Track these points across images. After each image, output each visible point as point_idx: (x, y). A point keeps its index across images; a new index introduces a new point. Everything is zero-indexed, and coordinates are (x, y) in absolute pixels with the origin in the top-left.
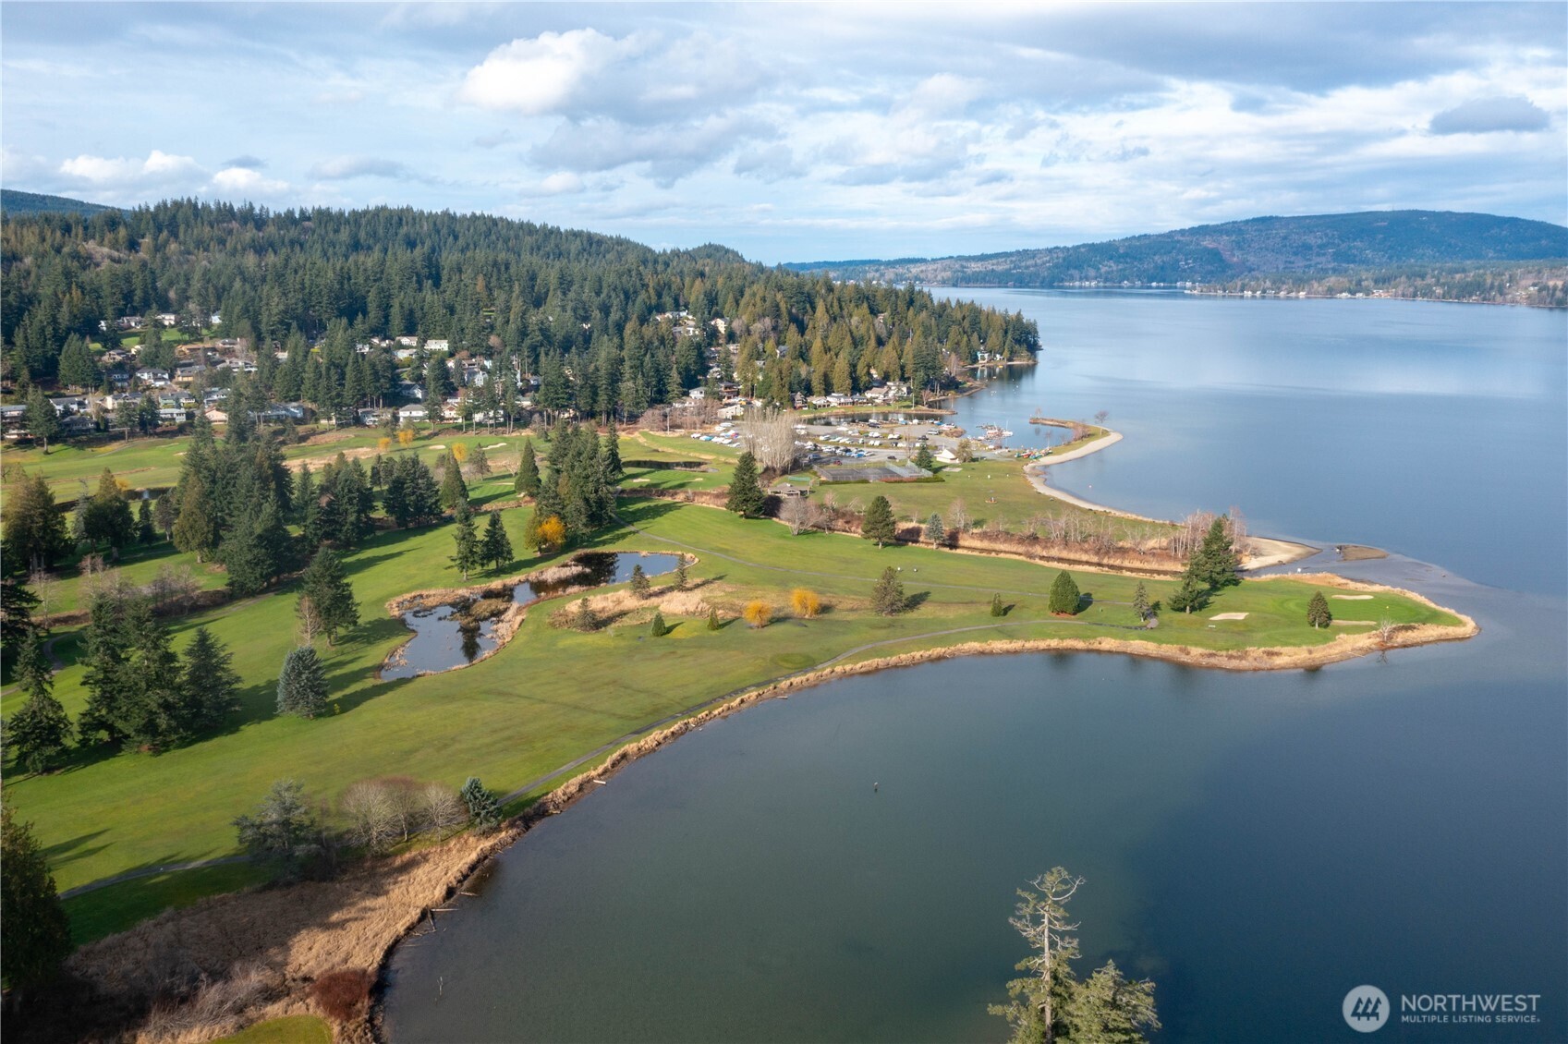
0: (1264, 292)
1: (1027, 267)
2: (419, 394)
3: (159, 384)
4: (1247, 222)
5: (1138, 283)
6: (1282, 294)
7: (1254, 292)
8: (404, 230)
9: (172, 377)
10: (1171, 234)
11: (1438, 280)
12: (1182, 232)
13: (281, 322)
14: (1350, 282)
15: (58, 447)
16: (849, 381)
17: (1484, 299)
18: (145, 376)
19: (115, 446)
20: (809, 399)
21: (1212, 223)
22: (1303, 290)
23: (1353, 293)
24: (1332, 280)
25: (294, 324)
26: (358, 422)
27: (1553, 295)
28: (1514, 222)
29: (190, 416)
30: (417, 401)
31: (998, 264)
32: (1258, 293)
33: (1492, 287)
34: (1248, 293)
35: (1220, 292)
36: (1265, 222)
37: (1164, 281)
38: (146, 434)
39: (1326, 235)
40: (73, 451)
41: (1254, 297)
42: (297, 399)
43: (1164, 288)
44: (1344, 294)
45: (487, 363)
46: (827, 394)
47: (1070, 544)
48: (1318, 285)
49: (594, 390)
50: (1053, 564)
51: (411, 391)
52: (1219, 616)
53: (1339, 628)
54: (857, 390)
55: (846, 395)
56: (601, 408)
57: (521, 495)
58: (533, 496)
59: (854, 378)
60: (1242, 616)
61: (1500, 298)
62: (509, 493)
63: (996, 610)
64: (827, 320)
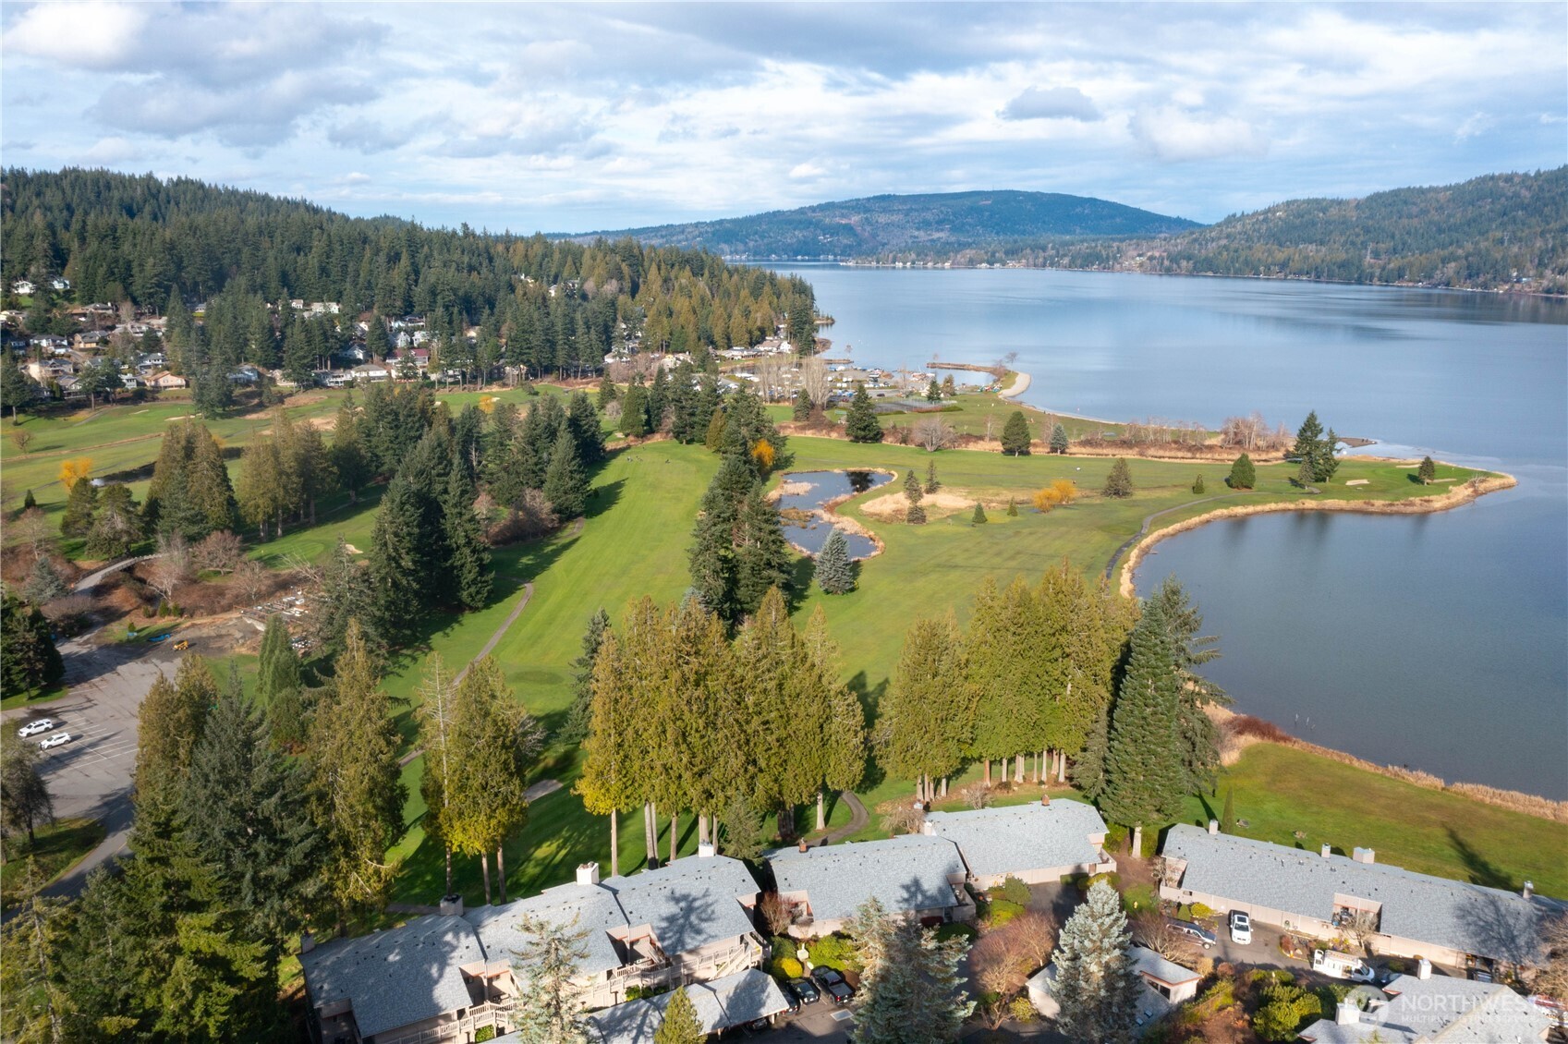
0: (913, 263)
1: (680, 242)
2: (360, 355)
3: (62, 351)
4: (868, 199)
5: (785, 257)
6: (930, 265)
7: (905, 263)
8: (116, 194)
9: (71, 344)
10: (802, 211)
11: (1058, 252)
12: (812, 209)
13: (159, 285)
14: (986, 253)
15: (21, 418)
16: (747, 336)
18: (44, 343)
19: (83, 415)
20: (718, 353)
21: (836, 201)
22: (948, 259)
23: (991, 263)
24: (969, 253)
25: (175, 286)
26: (318, 384)
27: (1162, 264)
28: (1093, 202)
29: (138, 384)
30: (358, 362)
31: (649, 238)
32: (909, 264)
33: (1108, 258)
34: (899, 265)
35: (874, 264)
36: (885, 201)
37: (808, 255)
38: (107, 400)
39: (942, 212)
40: (42, 422)
41: (904, 268)
42: (238, 361)
43: (808, 261)
44: (984, 265)
45: (395, 325)
46: (729, 347)
47: (1163, 446)
48: (959, 256)
49: (553, 344)
50: (1166, 460)
51: (349, 352)
52: (1349, 483)
53: (1438, 484)
54: (752, 344)
55: (747, 348)
56: (560, 363)
57: (620, 435)
58: (637, 436)
59: (750, 332)
60: (1365, 482)
61: (1118, 266)
62: (610, 433)
63: (1198, 489)
64: (659, 282)
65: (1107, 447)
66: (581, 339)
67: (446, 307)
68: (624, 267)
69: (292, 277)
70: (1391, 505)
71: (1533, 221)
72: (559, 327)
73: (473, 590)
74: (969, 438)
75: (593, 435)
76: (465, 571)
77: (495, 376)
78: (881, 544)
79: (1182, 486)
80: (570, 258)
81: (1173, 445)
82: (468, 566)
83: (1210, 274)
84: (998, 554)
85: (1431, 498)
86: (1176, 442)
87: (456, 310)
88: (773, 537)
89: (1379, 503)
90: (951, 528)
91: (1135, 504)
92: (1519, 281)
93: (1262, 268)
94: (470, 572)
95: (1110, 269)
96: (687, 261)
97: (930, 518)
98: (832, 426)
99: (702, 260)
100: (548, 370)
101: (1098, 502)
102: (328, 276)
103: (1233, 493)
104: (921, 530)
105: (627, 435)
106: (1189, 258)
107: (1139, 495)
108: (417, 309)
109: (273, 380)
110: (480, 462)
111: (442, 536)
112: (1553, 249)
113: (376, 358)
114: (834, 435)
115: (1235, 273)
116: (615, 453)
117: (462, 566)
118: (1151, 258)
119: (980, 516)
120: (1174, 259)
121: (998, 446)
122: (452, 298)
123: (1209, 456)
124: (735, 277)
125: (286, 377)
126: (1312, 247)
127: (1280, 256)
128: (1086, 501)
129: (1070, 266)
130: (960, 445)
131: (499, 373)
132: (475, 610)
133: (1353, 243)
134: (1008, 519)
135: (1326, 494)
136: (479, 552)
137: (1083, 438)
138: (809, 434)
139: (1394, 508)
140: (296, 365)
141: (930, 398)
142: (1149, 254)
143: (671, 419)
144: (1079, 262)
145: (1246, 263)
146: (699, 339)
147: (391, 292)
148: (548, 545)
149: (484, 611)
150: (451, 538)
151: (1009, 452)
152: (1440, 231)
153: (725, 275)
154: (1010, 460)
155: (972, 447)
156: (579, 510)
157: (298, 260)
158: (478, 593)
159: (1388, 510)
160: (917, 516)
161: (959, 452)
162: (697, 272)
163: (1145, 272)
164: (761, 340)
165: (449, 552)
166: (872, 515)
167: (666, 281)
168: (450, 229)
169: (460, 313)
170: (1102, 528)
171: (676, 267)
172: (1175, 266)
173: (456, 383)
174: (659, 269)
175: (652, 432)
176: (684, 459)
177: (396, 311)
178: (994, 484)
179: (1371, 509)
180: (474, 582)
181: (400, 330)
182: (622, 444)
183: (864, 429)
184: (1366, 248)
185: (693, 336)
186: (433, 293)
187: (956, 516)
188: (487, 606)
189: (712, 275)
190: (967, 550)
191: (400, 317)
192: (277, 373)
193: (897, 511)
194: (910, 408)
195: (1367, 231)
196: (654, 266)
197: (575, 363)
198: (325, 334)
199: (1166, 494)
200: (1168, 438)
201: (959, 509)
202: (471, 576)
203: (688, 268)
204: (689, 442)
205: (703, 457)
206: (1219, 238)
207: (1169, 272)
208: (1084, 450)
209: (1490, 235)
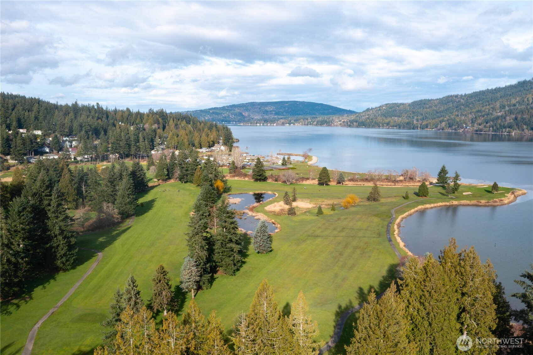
0: (263, 124)
2: (47, 150)
4: (247, 103)
6: (269, 124)
7: (260, 124)
10: (224, 107)
11: (312, 120)
12: (227, 106)
14: (288, 121)
16: (208, 144)
17: (328, 125)
20: (197, 150)
21: (236, 104)
22: (275, 123)
23: (290, 124)
24: (282, 121)
26: (27, 162)
27: (348, 124)
28: (321, 105)
30: (47, 153)
33: (329, 122)
34: (258, 125)
35: (250, 124)
36: (252, 104)
39: (272, 108)
44: (287, 125)
45: (65, 139)
46: (201, 148)
47: (382, 181)
48: (279, 122)
49: (129, 146)
50: (385, 186)
51: (43, 149)
52: (464, 194)
53: (500, 194)
54: (210, 147)
55: (208, 148)
56: (133, 153)
57: (156, 180)
58: (163, 180)
59: (209, 142)
60: (470, 193)
61: (333, 125)
62: (151, 179)
63: (406, 197)
64: (173, 126)
65: (359, 181)
66: (141, 144)
67: (86, 132)
68: (160, 119)
69: (23, 120)
70: (488, 202)
71: (467, 109)
72: (132, 139)
73: (64, 259)
74: (303, 179)
75: (142, 179)
76: (60, 248)
77: (105, 158)
78: (279, 226)
79: (398, 196)
80: (139, 116)
81: (386, 180)
82: (61, 246)
83: (364, 127)
84: (335, 229)
85: (502, 199)
86: (387, 179)
87: (90, 133)
88: (232, 226)
89: (483, 202)
90: (309, 217)
91: (383, 204)
92: (466, 128)
93: (381, 125)
94: (62, 249)
95: (330, 125)
96: (184, 118)
97: (297, 213)
98: (245, 175)
99: (190, 118)
100: (127, 156)
101: (367, 204)
102: (38, 120)
103: (420, 199)
104: (295, 218)
105: (159, 180)
106: (356, 122)
107: (383, 200)
108: (74, 133)
109: (6, 160)
110: (86, 191)
111: (45, 229)
112: (476, 118)
113: (55, 151)
114: (247, 179)
115: (372, 126)
116: (153, 187)
117: (58, 246)
118: (344, 122)
119: (320, 212)
120: (352, 122)
121: (316, 182)
122: (89, 128)
123: (401, 184)
124: (202, 124)
125: (12, 159)
126: (396, 118)
127: (387, 121)
128: (362, 203)
129: (316, 125)
130: (300, 182)
131: (107, 157)
132: (66, 270)
133: (409, 117)
134: (332, 212)
135: (457, 198)
136: (68, 238)
137: (349, 178)
138: (236, 178)
139: (490, 204)
140: (16, 153)
141: (283, 164)
142: (343, 121)
143: (178, 172)
144: (320, 123)
145: (376, 123)
146: (189, 145)
147: (63, 126)
148: (115, 231)
149: (72, 271)
150: (50, 231)
151: (321, 184)
152: (437, 113)
153: (198, 124)
154: (321, 187)
155: (305, 182)
156: (132, 213)
157: (25, 114)
158: (67, 261)
159: (487, 204)
160: (292, 212)
161: (300, 184)
162: (188, 122)
163: (342, 126)
164: (213, 145)
165: (50, 239)
166: (271, 212)
167: (176, 125)
168: (92, 105)
169: (92, 134)
170: (376, 215)
171: (180, 120)
172: (352, 124)
173: (88, 161)
174: (173, 121)
175: (169, 178)
176: (184, 189)
177: (65, 133)
178: (320, 197)
179: (481, 204)
180: (65, 255)
181: (66, 140)
182: (156, 184)
183: (260, 176)
184: (414, 118)
185: (187, 143)
186: (81, 126)
187: (308, 211)
188: (73, 267)
189: (194, 123)
190: (320, 228)
191: (68, 136)
192: (9, 157)
193: (282, 210)
194: (276, 168)
195: (414, 113)
196: (172, 119)
197: (139, 153)
198: (31, 141)
199: (394, 200)
200: (383, 177)
201: (309, 209)
202: (63, 252)
203: (184, 120)
204: (185, 182)
205: (192, 188)
206: (365, 116)
207: (350, 126)
208: (350, 183)
209: (454, 114)
